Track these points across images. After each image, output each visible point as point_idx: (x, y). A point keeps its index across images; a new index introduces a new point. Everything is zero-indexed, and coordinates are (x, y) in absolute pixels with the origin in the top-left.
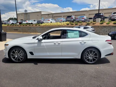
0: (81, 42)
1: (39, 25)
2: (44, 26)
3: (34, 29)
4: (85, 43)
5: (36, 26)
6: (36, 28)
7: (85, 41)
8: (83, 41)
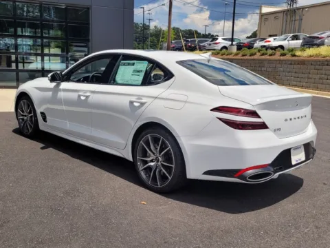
0: (133, 99)
1: (294, 56)
2: (311, 56)
3: (270, 69)
4: (142, 104)
5: (282, 58)
6: (279, 66)
7: (144, 100)
8: (140, 97)
